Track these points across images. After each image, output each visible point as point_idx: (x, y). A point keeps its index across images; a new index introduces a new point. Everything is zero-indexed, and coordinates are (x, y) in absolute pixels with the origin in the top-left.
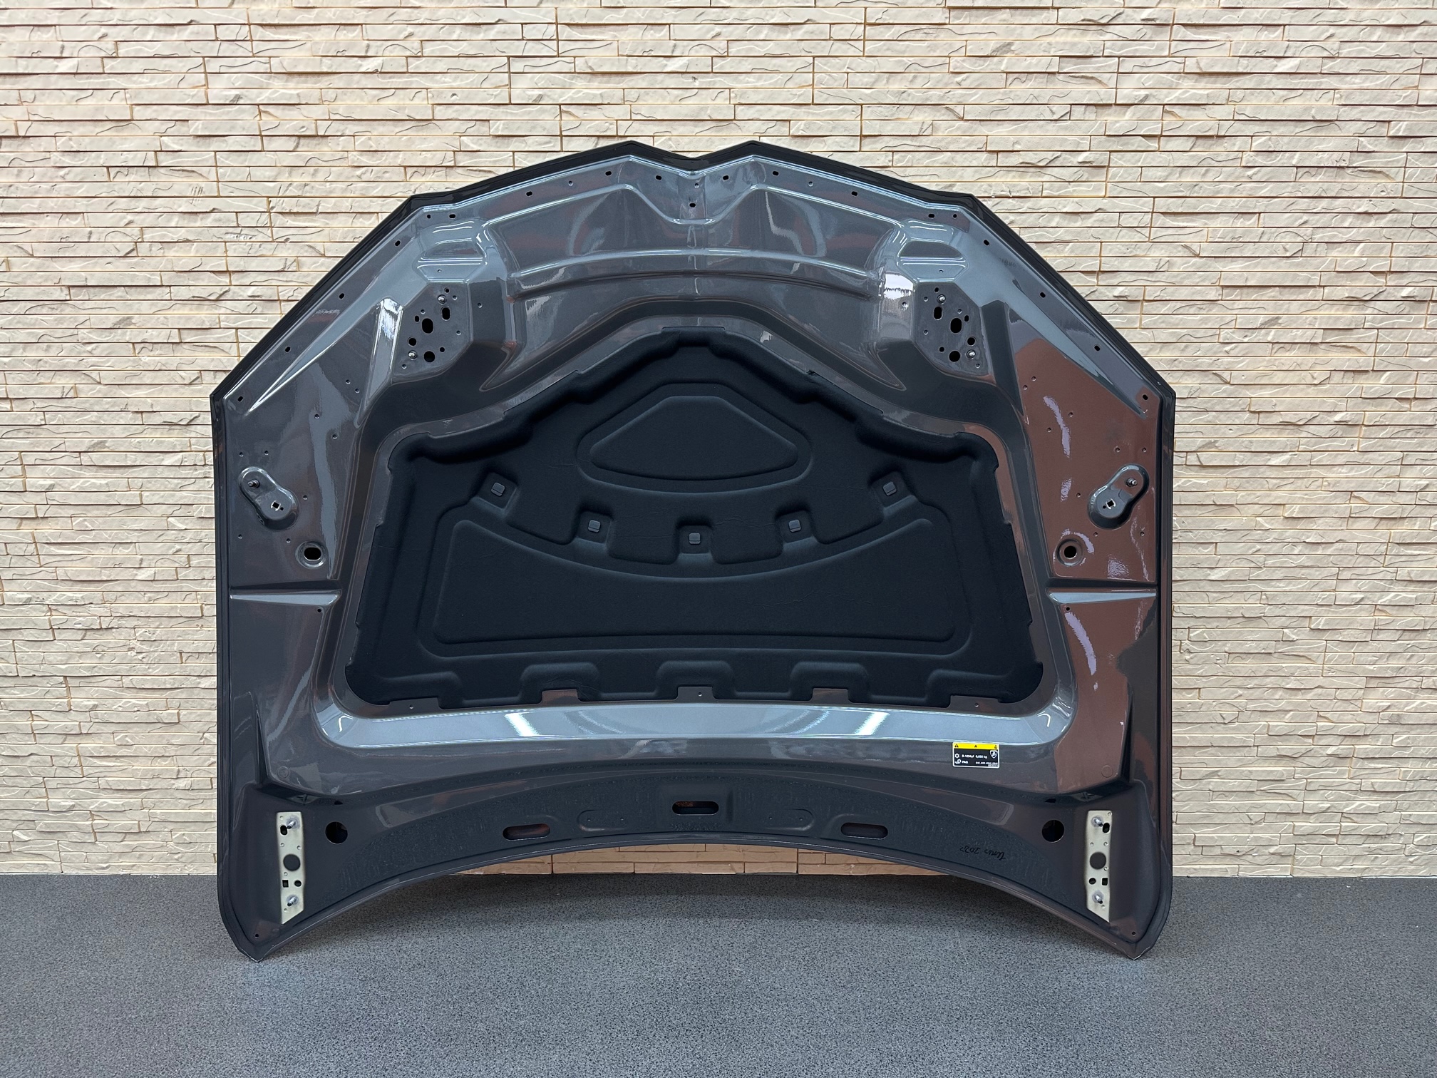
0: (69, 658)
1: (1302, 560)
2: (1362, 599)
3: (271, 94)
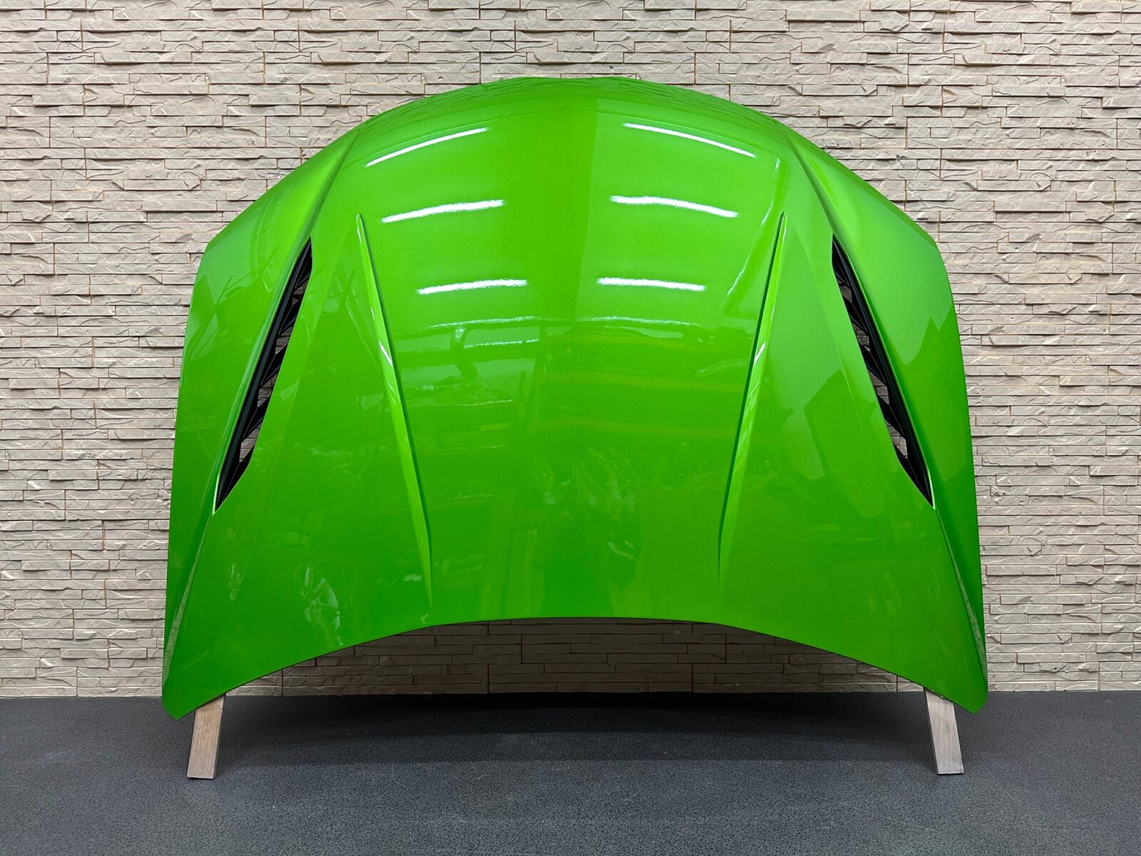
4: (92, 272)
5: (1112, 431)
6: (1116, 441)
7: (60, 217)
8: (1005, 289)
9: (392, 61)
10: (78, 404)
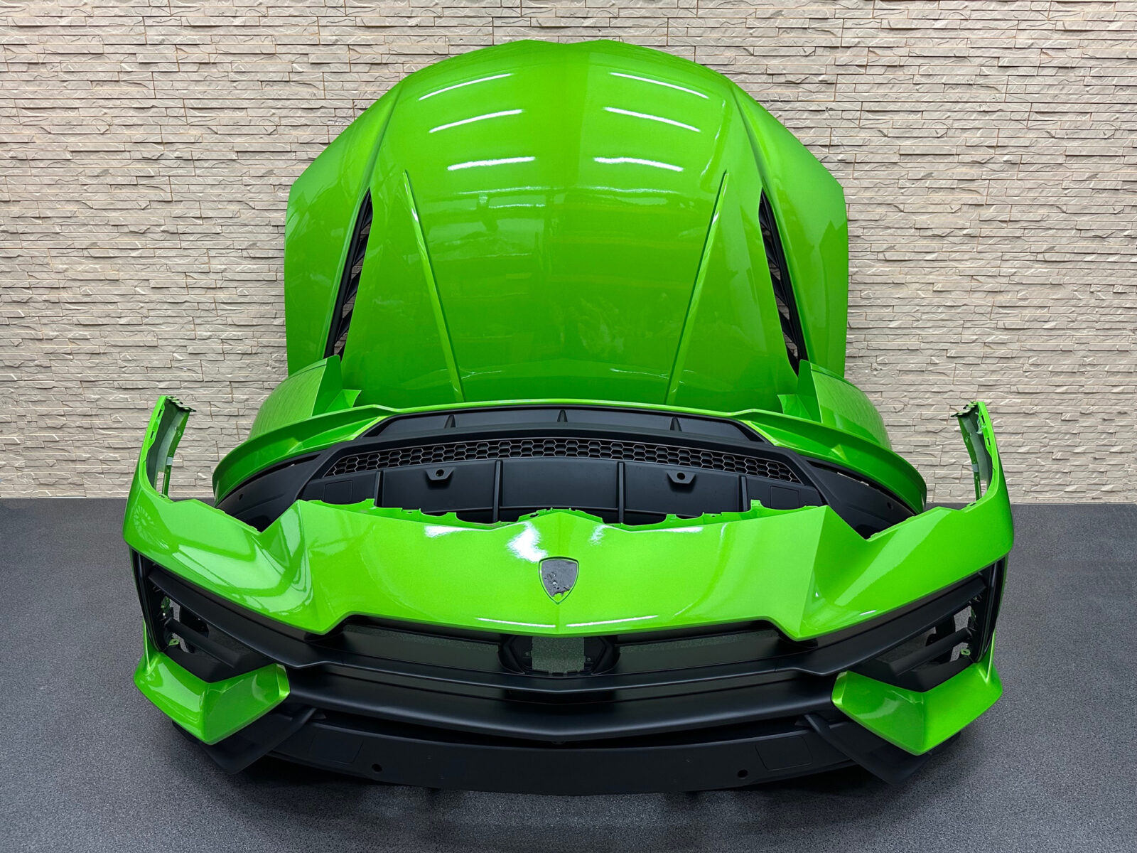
0: (233, 371)
1: (943, 316)
2: (977, 339)
3: (356, 39)
4: (200, 199)
5: (968, 325)
6: (970, 331)
7: (171, 155)
8: (900, 216)
9: (421, 25)
10: (203, 300)
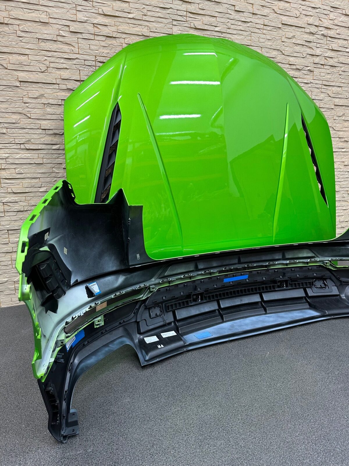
9: (136, 18)
